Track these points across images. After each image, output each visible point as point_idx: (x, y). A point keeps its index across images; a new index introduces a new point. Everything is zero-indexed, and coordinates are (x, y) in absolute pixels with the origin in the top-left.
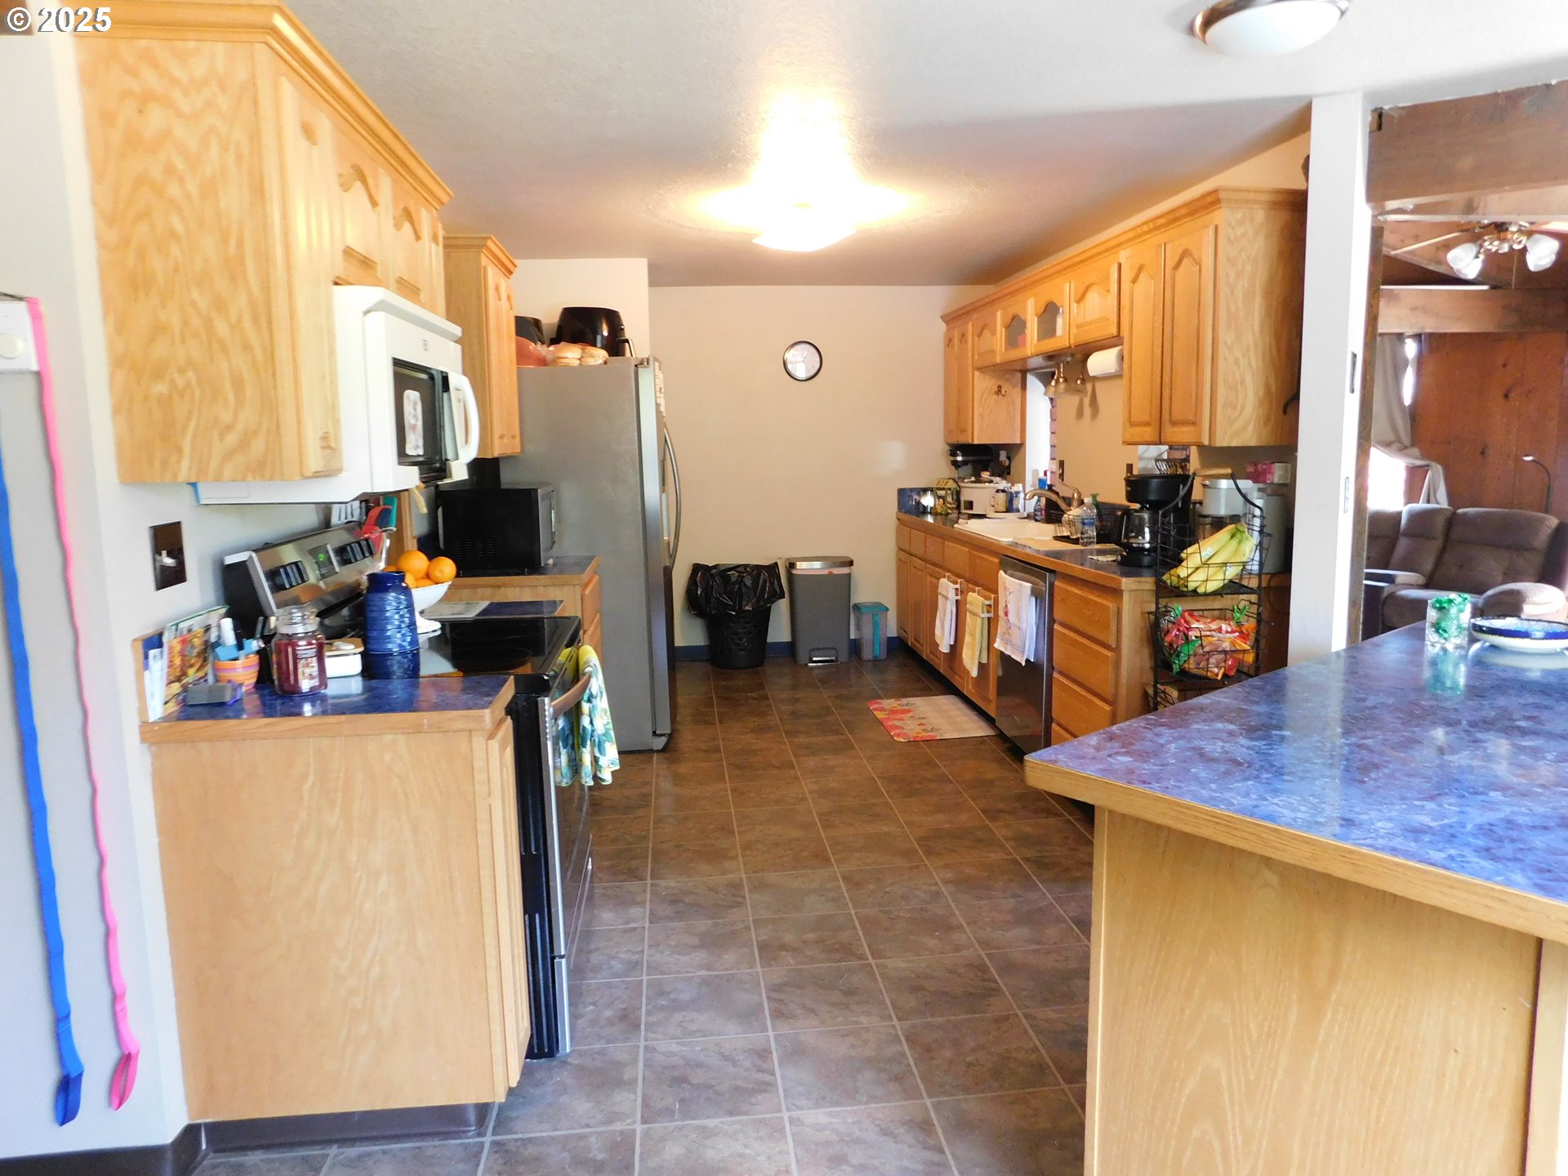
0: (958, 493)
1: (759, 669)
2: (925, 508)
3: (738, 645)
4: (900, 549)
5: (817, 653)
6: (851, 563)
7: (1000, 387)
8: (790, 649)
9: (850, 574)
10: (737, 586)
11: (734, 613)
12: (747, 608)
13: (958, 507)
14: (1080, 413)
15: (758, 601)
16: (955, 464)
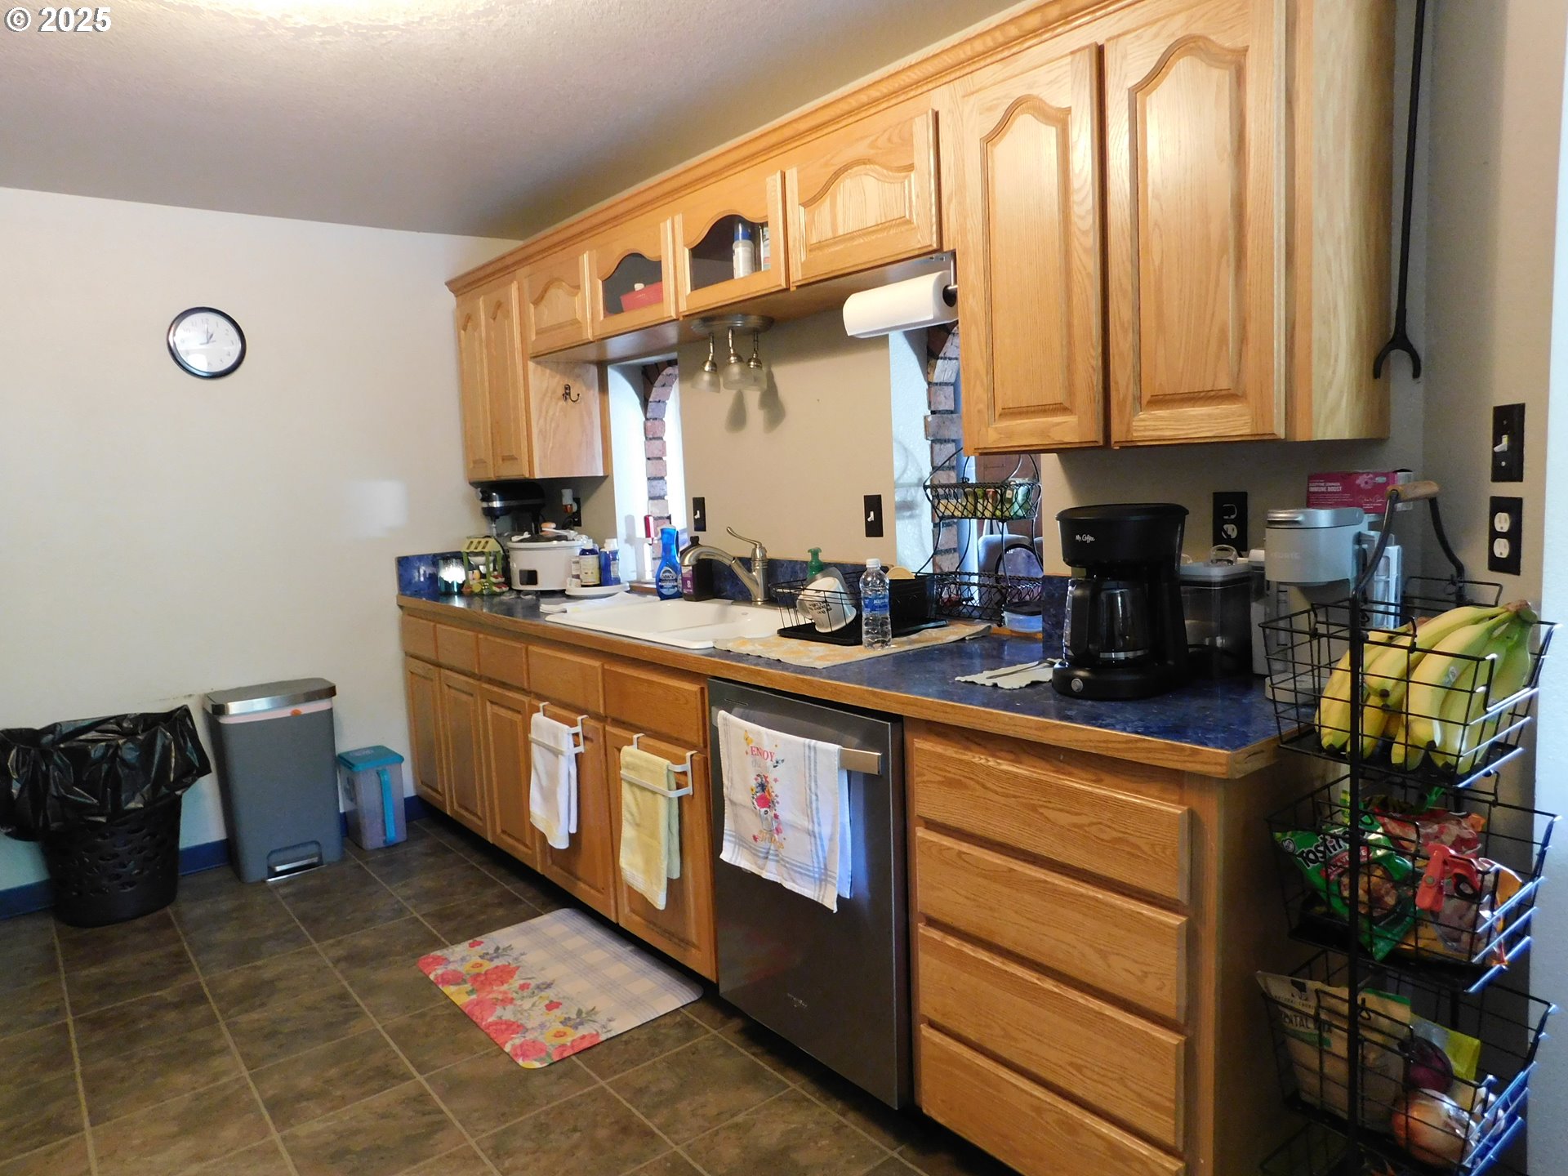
0: (506, 558)
1: (169, 910)
2: (448, 585)
3: (118, 876)
4: (410, 655)
5: (281, 856)
6: (331, 692)
7: (567, 388)
8: (228, 852)
9: (331, 709)
10: (105, 767)
11: (103, 819)
12: (132, 805)
13: (508, 582)
14: (738, 418)
15: (156, 788)
16: (490, 514)
